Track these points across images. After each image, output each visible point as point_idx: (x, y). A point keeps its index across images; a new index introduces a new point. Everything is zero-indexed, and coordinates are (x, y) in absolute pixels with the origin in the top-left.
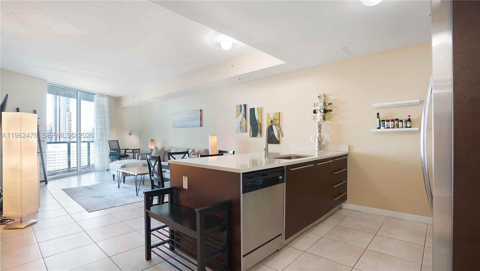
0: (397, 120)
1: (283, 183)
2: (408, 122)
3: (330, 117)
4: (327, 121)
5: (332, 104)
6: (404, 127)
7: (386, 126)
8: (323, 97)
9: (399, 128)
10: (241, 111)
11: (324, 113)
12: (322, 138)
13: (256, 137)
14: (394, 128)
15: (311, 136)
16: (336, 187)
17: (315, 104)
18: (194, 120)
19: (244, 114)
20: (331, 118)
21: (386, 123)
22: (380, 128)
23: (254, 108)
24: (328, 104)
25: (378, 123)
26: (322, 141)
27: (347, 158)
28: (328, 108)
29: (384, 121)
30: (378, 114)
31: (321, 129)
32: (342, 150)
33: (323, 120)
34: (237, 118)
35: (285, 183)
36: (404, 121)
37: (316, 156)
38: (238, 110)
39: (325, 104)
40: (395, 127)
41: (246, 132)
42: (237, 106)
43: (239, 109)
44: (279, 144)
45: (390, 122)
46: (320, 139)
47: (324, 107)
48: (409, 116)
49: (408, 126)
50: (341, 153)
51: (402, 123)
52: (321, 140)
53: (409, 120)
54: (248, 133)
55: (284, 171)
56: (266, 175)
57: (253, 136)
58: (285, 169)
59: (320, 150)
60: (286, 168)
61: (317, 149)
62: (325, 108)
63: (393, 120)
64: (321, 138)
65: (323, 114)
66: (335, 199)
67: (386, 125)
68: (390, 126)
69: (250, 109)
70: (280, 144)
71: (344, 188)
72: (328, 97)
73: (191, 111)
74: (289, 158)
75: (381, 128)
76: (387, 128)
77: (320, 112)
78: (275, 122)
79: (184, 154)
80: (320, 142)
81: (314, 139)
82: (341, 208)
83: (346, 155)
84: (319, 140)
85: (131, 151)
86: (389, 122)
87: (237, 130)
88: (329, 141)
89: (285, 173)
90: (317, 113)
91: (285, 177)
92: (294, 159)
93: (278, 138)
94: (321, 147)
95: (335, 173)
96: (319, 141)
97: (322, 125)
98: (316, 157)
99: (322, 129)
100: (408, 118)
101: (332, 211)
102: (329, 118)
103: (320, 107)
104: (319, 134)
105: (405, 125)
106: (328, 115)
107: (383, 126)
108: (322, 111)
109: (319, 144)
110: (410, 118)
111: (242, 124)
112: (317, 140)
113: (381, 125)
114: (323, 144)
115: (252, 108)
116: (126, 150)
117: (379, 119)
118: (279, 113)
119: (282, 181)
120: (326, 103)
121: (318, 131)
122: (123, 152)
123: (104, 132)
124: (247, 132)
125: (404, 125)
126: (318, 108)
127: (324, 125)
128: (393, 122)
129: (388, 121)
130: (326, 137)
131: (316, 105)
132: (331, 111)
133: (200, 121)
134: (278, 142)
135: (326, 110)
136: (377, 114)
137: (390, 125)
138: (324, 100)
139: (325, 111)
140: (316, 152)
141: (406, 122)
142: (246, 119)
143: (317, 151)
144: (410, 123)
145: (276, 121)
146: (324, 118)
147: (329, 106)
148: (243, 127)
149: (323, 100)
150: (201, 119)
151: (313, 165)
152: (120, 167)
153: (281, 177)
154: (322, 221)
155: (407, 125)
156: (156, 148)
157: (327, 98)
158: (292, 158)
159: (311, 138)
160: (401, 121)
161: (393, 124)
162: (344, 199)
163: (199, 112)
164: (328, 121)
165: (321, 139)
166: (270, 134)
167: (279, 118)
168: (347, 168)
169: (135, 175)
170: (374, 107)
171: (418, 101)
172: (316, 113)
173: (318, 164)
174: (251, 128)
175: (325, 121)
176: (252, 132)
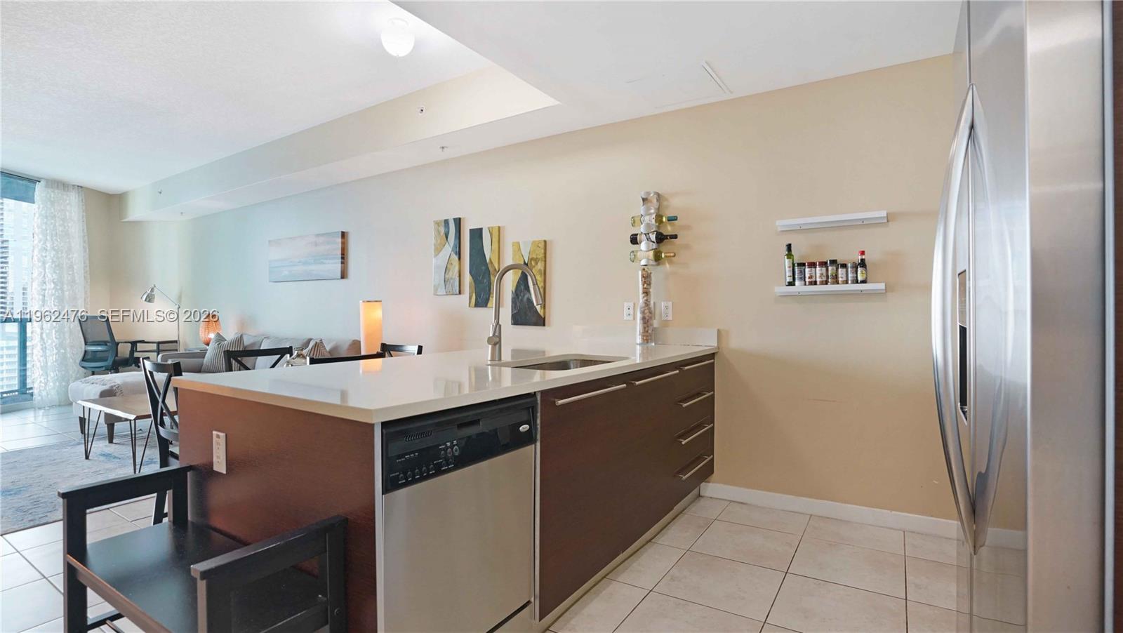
0: (834, 262)
1: (533, 445)
2: (859, 270)
3: (672, 254)
4: (664, 264)
5: (676, 220)
6: (850, 282)
7: (807, 280)
8: (655, 200)
9: (838, 284)
10: (447, 238)
11: (657, 243)
12: (653, 309)
13: (486, 306)
14: (826, 283)
15: (626, 305)
16: (686, 444)
17: (636, 219)
18: (325, 261)
19: (455, 245)
20: (674, 256)
21: (807, 270)
22: (794, 285)
23: (481, 229)
24: (669, 220)
25: (790, 271)
26: (651, 318)
27: (713, 363)
28: (668, 230)
29: (804, 265)
30: (789, 246)
31: (648, 287)
32: (704, 343)
33: (654, 263)
34: (436, 256)
35: (538, 444)
36: (849, 265)
37: (636, 360)
38: (439, 233)
39: (659, 218)
40: (830, 280)
41: (460, 293)
42: (437, 223)
43: (442, 230)
44: (544, 325)
45: (818, 269)
46: (646, 311)
47: (658, 227)
48: (863, 253)
49: (860, 278)
50: (701, 349)
51: (844, 270)
52: (650, 315)
53: (863, 264)
54: (465, 297)
55: (534, 408)
56: (475, 422)
57: (477, 305)
58: (539, 402)
59: (647, 342)
60: (541, 397)
61: (639, 340)
62: (661, 231)
63: (823, 264)
64: (649, 309)
65: (654, 246)
66: (684, 478)
67: (807, 275)
68: (818, 280)
69: (470, 230)
70: (546, 327)
71: (707, 443)
72: (667, 200)
73: (318, 235)
74: (563, 365)
75: (797, 283)
76: (811, 283)
77: (648, 239)
78: (534, 267)
79: (279, 356)
80: (646, 321)
81: (631, 312)
82: (699, 496)
83: (712, 356)
84: (646, 316)
85: (154, 347)
86: (816, 267)
87: (436, 289)
88: (670, 318)
89: (539, 415)
90: (641, 242)
91: (539, 427)
92: (577, 367)
93: (542, 311)
94: (649, 334)
95: (685, 405)
96: (644, 318)
97: (652, 275)
98: (638, 361)
99: (652, 285)
100: (860, 257)
101: (677, 508)
102: (670, 257)
103: (648, 225)
104: (645, 298)
105: (853, 277)
106: (666, 248)
107: (801, 278)
108: (653, 237)
109: (645, 325)
110: (864, 257)
111: (449, 271)
112: (639, 316)
113: (796, 276)
114: (655, 326)
115: (477, 229)
116: (134, 344)
117: (791, 260)
118: (545, 242)
119: (528, 439)
120: (662, 217)
121: (641, 291)
122: (124, 350)
123: (67, 293)
124: (463, 294)
125: (850, 275)
126: (642, 229)
127: (657, 274)
128: (824, 269)
129: (812, 265)
130: (663, 306)
131: (636, 222)
132: (675, 237)
133: (342, 263)
134: (541, 321)
135: (661, 234)
136: (785, 248)
137: (818, 275)
138: (658, 209)
139: (661, 238)
140: (638, 347)
141: (855, 267)
142: (460, 258)
143: (639, 344)
144: (864, 272)
145: (537, 264)
146: (657, 258)
147: (670, 224)
148: (451, 278)
149: (655, 209)
150: (343, 258)
151: (625, 385)
152: (99, 394)
153: (524, 428)
154: (649, 539)
155: (857, 277)
156: (220, 338)
157: (665, 203)
158: (572, 366)
159: (626, 309)
160: (844, 266)
161: (825, 274)
162: (707, 472)
163: (339, 240)
164: (667, 265)
165: (650, 313)
166: (522, 300)
167: (545, 257)
168: (714, 391)
169: (130, 420)
170: (780, 229)
171: (884, 214)
172: (637, 243)
173: (637, 383)
174: (473, 284)
175: (658, 265)
176: (474, 295)
